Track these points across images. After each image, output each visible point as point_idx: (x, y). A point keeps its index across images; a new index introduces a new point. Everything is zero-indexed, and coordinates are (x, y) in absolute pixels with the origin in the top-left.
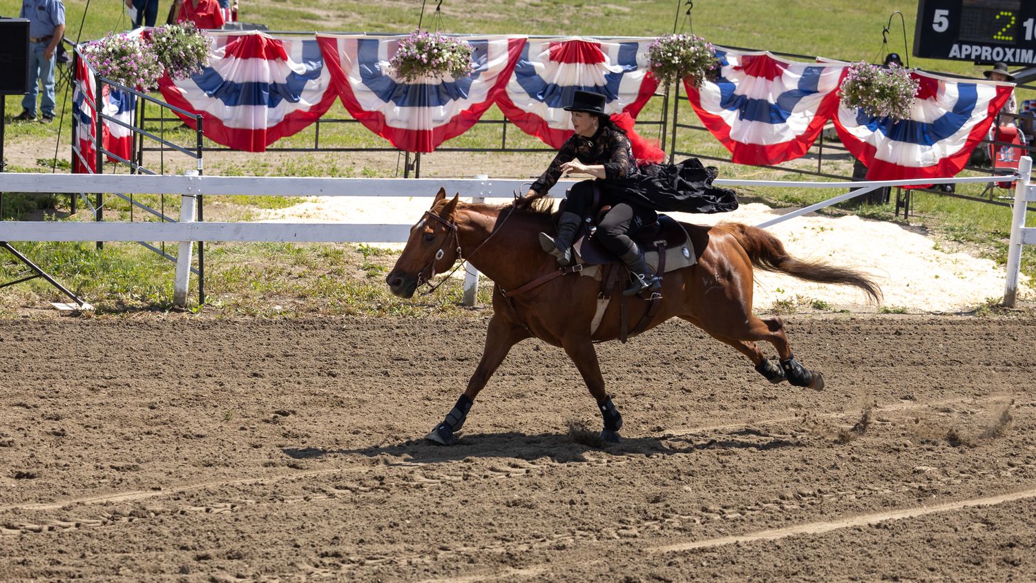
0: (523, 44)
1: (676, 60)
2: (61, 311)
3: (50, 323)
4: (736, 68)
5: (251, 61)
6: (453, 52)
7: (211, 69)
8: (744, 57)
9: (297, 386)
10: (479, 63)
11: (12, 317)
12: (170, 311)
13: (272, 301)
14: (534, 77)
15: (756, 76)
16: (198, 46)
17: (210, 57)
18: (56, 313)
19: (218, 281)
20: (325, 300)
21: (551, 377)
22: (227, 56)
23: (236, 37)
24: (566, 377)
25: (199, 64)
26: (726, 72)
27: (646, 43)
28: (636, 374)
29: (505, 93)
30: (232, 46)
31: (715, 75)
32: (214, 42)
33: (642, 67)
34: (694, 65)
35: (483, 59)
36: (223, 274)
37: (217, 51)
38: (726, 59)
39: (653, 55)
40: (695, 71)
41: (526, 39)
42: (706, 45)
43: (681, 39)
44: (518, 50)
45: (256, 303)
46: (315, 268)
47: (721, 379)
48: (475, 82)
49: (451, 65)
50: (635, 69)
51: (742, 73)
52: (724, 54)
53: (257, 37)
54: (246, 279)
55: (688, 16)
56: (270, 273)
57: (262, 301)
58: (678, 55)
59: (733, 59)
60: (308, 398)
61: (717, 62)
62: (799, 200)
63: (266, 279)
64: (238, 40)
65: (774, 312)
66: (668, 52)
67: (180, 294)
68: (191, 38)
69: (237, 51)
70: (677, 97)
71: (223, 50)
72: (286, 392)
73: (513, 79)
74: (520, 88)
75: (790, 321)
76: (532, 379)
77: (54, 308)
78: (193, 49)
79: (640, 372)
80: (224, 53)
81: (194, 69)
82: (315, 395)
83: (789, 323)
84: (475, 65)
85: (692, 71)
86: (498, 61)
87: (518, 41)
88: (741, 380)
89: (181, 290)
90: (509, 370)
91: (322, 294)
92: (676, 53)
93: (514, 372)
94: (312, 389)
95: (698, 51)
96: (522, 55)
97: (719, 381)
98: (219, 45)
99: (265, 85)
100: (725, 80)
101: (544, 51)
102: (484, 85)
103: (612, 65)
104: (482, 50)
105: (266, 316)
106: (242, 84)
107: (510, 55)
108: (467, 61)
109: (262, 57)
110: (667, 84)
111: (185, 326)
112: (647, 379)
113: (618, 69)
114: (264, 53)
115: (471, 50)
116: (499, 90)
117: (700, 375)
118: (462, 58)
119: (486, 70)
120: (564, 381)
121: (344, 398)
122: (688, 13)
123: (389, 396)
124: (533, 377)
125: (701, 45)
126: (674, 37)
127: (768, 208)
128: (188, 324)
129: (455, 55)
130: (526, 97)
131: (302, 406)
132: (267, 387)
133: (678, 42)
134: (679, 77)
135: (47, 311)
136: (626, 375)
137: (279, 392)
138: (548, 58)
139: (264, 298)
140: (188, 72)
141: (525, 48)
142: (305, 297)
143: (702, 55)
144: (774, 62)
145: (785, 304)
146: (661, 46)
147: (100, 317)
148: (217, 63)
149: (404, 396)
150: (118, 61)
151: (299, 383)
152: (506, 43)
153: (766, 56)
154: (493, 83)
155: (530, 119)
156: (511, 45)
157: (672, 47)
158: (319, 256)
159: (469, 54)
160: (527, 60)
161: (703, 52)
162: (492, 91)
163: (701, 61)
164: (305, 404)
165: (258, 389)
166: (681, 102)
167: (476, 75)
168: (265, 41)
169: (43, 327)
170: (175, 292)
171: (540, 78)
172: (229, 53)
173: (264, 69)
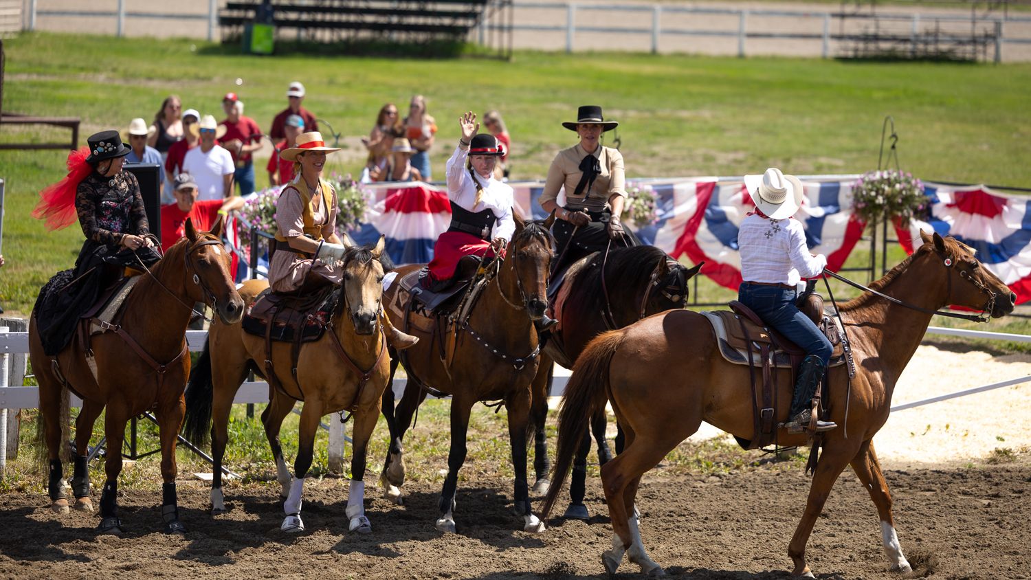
0: (713, 187)
1: (880, 200)
2: (205, 481)
3: (192, 493)
4: (949, 206)
5: (414, 216)
6: (636, 198)
7: (370, 225)
8: (957, 193)
9: (460, 548)
10: (664, 210)
11: (151, 489)
12: (324, 477)
13: (436, 465)
14: (726, 224)
15: (971, 213)
16: (354, 201)
17: (368, 213)
18: (199, 483)
19: (378, 447)
20: (495, 463)
21: (741, 532)
22: (387, 210)
23: (396, 190)
24: (758, 531)
25: (356, 221)
26: (937, 211)
27: (848, 181)
28: (836, 526)
29: (694, 242)
30: (392, 200)
31: (926, 214)
32: (373, 196)
33: (845, 209)
34: (901, 205)
35: (668, 205)
36: (384, 439)
37: (376, 206)
38: (936, 196)
39: (856, 195)
40: (902, 211)
41: (714, 183)
42: (913, 182)
43: (886, 176)
44: (708, 194)
45: (419, 467)
46: (485, 431)
47: (930, 528)
48: (661, 231)
49: (633, 213)
50: (838, 211)
51: (956, 210)
52: (934, 191)
53: (419, 190)
54: (409, 444)
55: (893, 151)
56: (435, 437)
57: (425, 465)
58: (882, 195)
59: (945, 196)
60: (471, 560)
61: (927, 201)
62: (1024, 347)
63: (431, 444)
64: (399, 193)
65: (993, 461)
66: (871, 190)
67: (334, 459)
68: (346, 192)
69: (397, 205)
70: (886, 241)
71: (382, 204)
72: (447, 554)
73: (703, 228)
74: (711, 236)
75: (1008, 468)
76: (719, 534)
77: (198, 479)
78: (349, 204)
79: (840, 525)
80: (384, 208)
81: (350, 226)
82: (480, 556)
83: (1008, 471)
84: (659, 212)
85: (898, 210)
86: (686, 207)
87: (706, 186)
88: (952, 529)
89: (335, 454)
90: (694, 525)
91: (492, 457)
92: (881, 192)
93: (700, 528)
94: (477, 550)
95: (904, 189)
96: (712, 200)
97: (927, 531)
98: (378, 200)
99: (429, 241)
100: (937, 219)
101: (736, 193)
102: (671, 234)
103: (812, 206)
104: (667, 196)
105: (429, 480)
106: (404, 242)
107: (699, 200)
108: (651, 208)
109: (425, 210)
110: (874, 226)
111: (340, 493)
112: (848, 531)
113: (819, 212)
114: (427, 206)
115: (655, 196)
116: (687, 239)
117: (906, 525)
118: (645, 204)
119: (672, 218)
120: (754, 535)
121: (511, 559)
122: (893, 147)
123: (561, 555)
124: (720, 532)
125: (909, 183)
126: (877, 176)
127: (988, 356)
128: (343, 490)
129: (637, 202)
130: (718, 245)
131: (465, 568)
132: (427, 550)
133: (882, 181)
134: (885, 219)
135: (190, 481)
136: (824, 527)
137: (441, 555)
138: (741, 202)
139: (428, 463)
140: (345, 229)
141: (714, 192)
142: (473, 460)
143: (909, 193)
144: (990, 197)
145: (1005, 453)
146: (863, 186)
147: (248, 486)
148: (376, 219)
149: (578, 554)
150: (270, 219)
151: (463, 545)
152: (693, 187)
153: (980, 192)
154: (681, 232)
155: (723, 269)
156: (700, 188)
157: (876, 186)
158: (490, 419)
159: (652, 201)
160: (717, 204)
161: (910, 190)
162: (680, 241)
163: (908, 199)
164: (468, 566)
165: (417, 551)
166: (889, 246)
167: (662, 223)
168: (428, 194)
169: (185, 497)
170: (329, 458)
171: (731, 223)
172: (389, 207)
173: (428, 225)
